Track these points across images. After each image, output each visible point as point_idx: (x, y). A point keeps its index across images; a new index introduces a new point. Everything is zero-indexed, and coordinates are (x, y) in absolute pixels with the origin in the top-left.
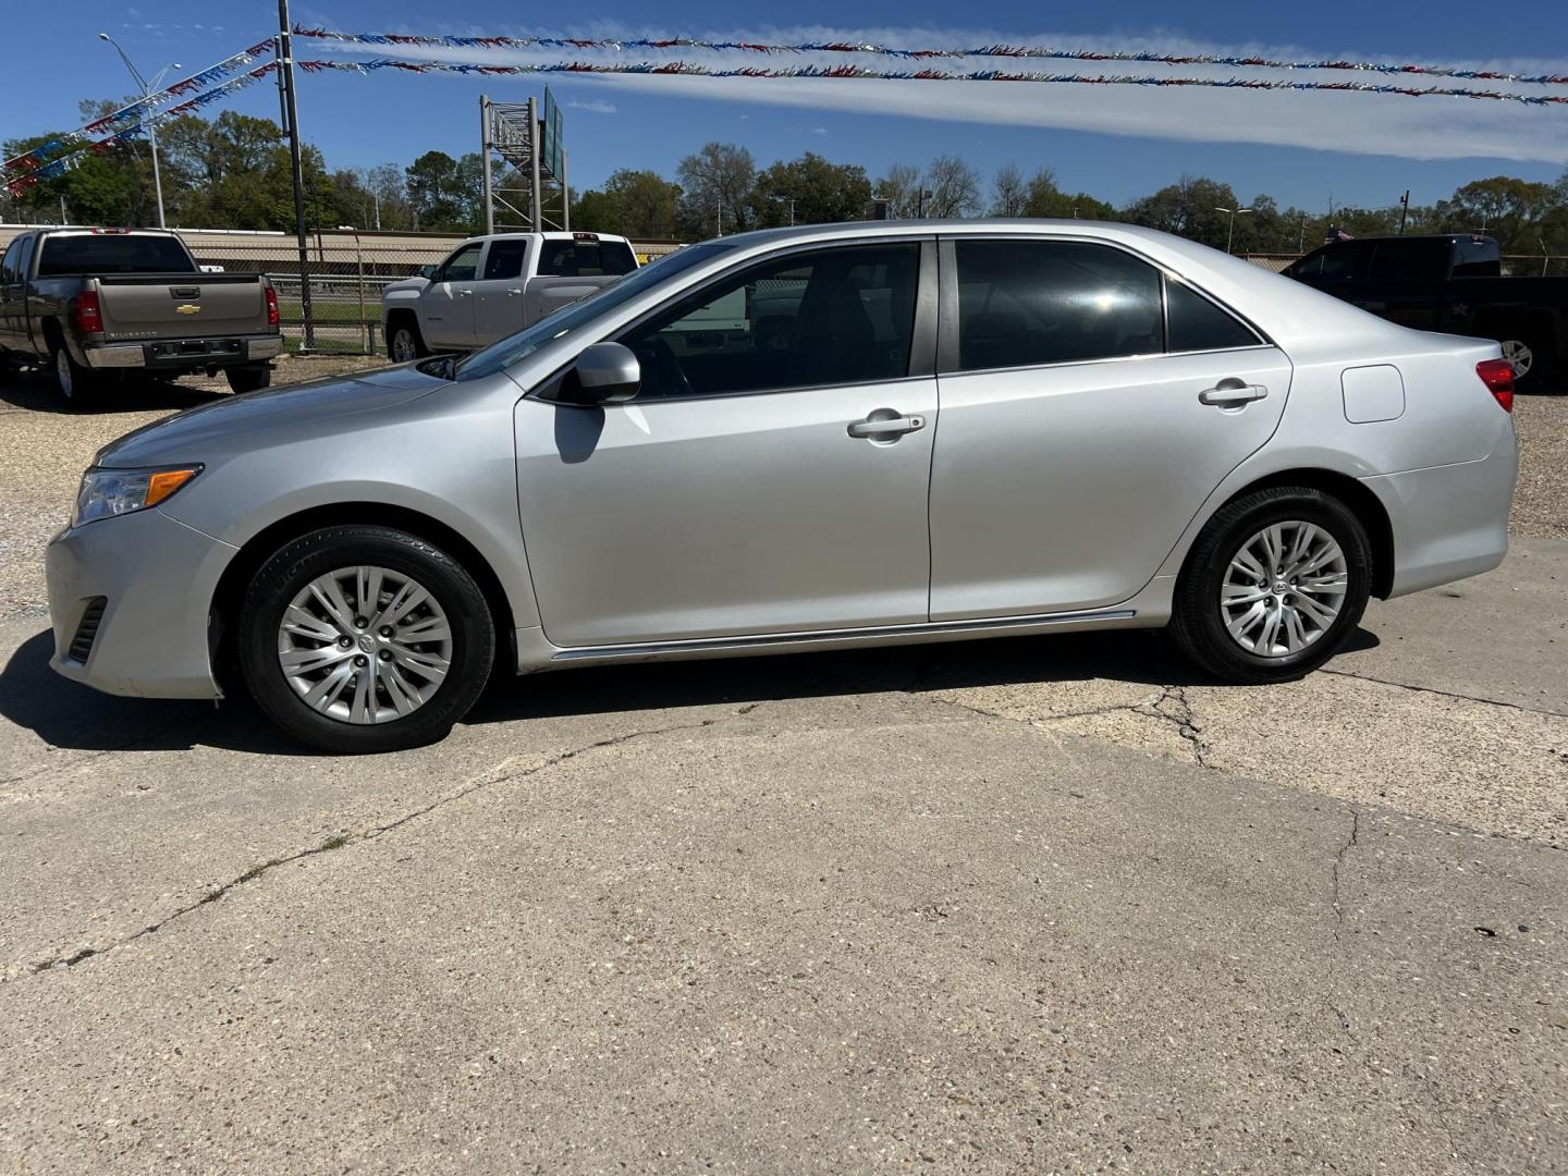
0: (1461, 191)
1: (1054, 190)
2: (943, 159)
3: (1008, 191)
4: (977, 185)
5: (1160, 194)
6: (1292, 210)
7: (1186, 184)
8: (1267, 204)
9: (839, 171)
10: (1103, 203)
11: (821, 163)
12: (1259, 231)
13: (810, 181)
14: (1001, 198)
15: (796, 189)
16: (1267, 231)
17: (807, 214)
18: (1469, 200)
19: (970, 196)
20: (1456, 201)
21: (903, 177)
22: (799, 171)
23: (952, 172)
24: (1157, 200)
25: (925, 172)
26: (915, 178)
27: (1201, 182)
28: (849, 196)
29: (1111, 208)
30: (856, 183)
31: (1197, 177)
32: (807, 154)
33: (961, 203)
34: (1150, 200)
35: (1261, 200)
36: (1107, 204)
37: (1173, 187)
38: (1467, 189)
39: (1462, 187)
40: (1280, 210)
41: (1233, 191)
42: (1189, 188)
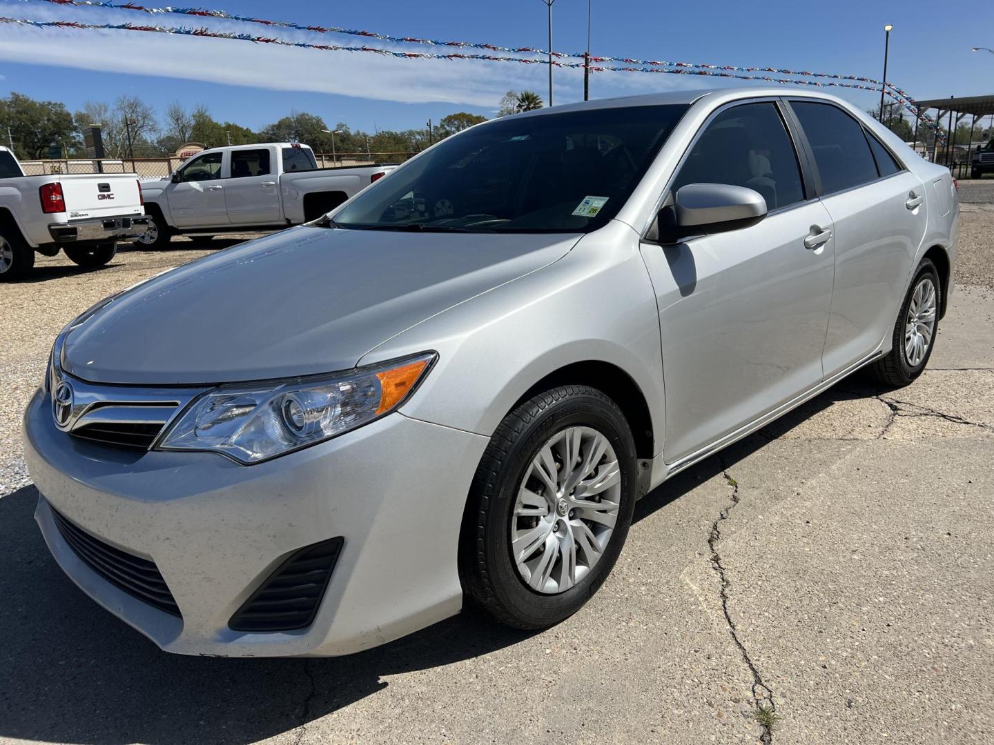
0: (444, 121)
1: (210, 120)
2: (124, 98)
3: (177, 120)
4: (154, 116)
5: (280, 122)
6: (358, 132)
7: (295, 116)
8: (344, 128)
9: (42, 106)
10: (245, 128)
11: (28, 101)
12: (343, 145)
13: (21, 113)
14: (173, 125)
15: (9, 120)
16: (347, 144)
17: (22, 137)
18: (448, 126)
19: (150, 124)
20: (442, 126)
21: (96, 110)
22: (9, 106)
23: (133, 106)
24: (279, 126)
25: (112, 107)
26: (106, 111)
27: (303, 115)
28: (55, 124)
29: (250, 132)
30: (59, 114)
31: (301, 112)
32: (13, 94)
33: (145, 128)
34: (274, 126)
35: (340, 126)
36: (247, 129)
37: (287, 118)
38: (446, 119)
39: (443, 119)
40: (352, 132)
41: (323, 120)
42: (297, 119)
